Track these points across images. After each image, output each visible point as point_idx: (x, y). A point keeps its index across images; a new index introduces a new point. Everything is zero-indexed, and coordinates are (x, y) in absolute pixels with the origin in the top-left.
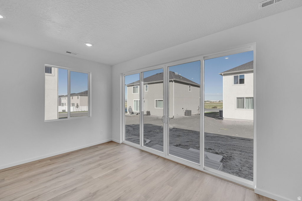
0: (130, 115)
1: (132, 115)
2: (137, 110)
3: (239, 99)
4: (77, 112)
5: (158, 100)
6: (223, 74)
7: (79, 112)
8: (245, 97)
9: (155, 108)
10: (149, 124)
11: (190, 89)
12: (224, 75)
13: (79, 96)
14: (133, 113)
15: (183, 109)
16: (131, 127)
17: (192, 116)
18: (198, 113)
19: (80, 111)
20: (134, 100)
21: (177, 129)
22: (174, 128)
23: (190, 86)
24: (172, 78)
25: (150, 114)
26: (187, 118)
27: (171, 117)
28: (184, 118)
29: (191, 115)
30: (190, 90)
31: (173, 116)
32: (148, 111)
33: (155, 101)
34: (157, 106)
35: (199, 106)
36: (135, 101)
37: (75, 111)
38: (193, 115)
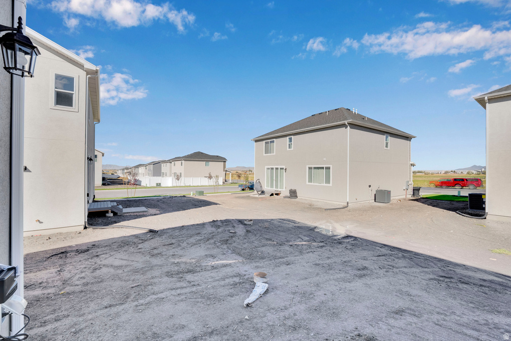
0: (257, 196)
1: (260, 196)
2: (272, 186)
4: (177, 187)
5: (313, 166)
6: (486, 98)
7: (180, 187)
9: (307, 183)
10: (289, 221)
11: (387, 144)
12: (492, 100)
13: (183, 161)
14: (263, 192)
15: (370, 186)
16: (245, 224)
17: (392, 204)
18: (404, 197)
19: (182, 185)
20: (266, 167)
21: (356, 238)
22: (348, 237)
23: (387, 137)
24: (346, 119)
25: (296, 197)
26: (380, 207)
27: (343, 204)
28: (372, 208)
29: (389, 200)
30: (387, 146)
31: (348, 203)
32: (293, 188)
33: (307, 169)
34: (310, 181)
35: (408, 182)
36: (269, 169)
37: (175, 185)
38: (395, 202)
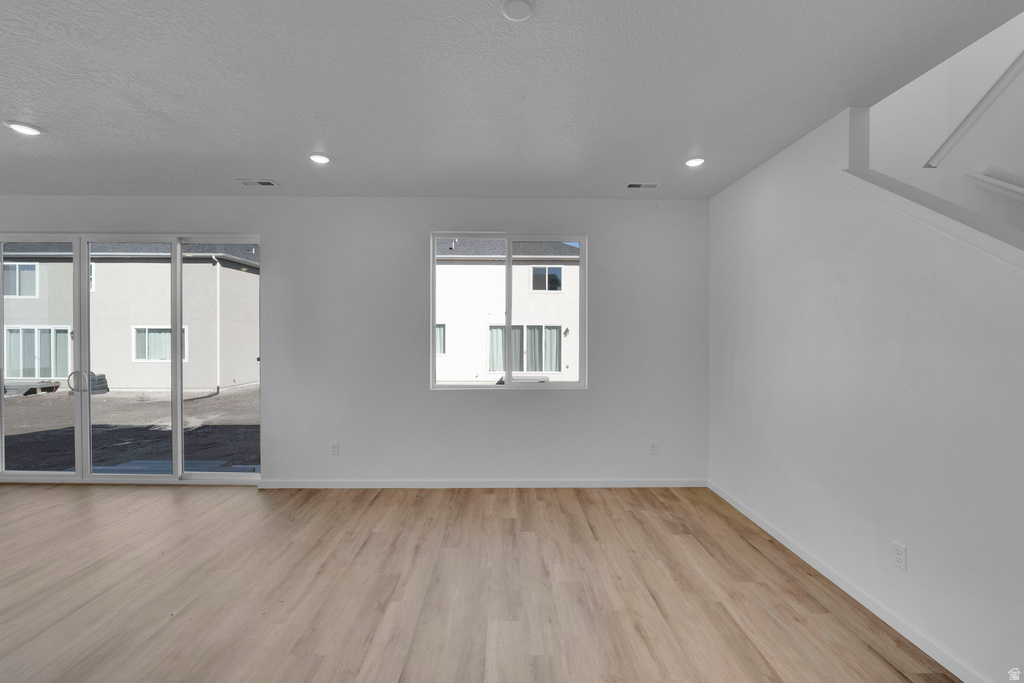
2: (29, 373)
5: (147, 327)
9: (133, 360)
15: (259, 360)
20: (8, 327)
24: (212, 250)
25: (106, 389)
27: (210, 391)
31: (218, 388)
33: (134, 332)
34: (141, 355)
36: (17, 331)
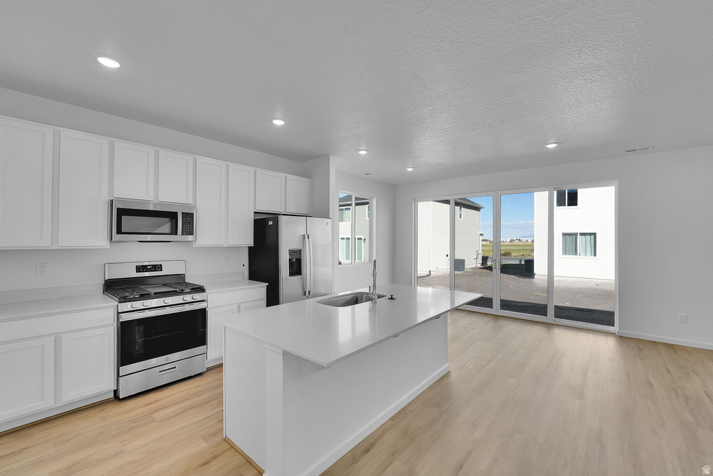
3: (568, 237)
8: (579, 232)
11: (460, 214)
15: (447, 256)
17: (466, 272)
18: (475, 266)
20: (340, 237)
23: (461, 208)
26: (457, 275)
27: (425, 273)
29: (464, 269)
30: (460, 217)
31: (430, 272)
35: (478, 251)
36: (343, 239)
38: (467, 270)
